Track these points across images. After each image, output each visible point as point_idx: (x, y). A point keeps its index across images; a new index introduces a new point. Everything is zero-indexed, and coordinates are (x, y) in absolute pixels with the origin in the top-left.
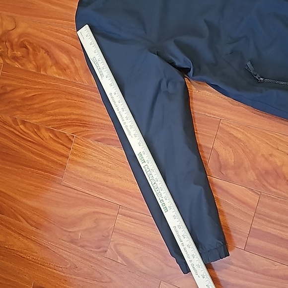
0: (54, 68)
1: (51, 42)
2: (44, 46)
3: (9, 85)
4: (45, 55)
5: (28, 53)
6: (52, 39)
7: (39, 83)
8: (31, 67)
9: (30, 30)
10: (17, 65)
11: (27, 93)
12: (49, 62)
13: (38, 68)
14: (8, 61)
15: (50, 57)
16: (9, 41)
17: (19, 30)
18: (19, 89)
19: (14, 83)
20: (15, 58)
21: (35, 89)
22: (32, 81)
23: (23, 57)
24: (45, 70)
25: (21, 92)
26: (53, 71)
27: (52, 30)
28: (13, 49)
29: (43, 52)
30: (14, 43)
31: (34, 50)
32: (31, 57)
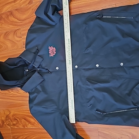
0: (29, 124)
1: (25, 115)
2: (23, 117)
3: (16, 136)
4: (25, 121)
5: (18, 122)
6: (25, 114)
7: (26, 132)
8: (21, 127)
9: (16, 113)
10: (16, 127)
11: (23, 137)
12: (27, 123)
13: (24, 126)
14: (12, 127)
15: (26, 121)
16: (10, 119)
17: (12, 114)
18: (20, 136)
19: (17, 134)
20: (14, 125)
21: (26, 135)
22: (23, 132)
23: (17, 123)
24: (27, 126)
25: (21, 137)
26: (29, 126)
27: (23, 110)
28: (12, 122)
29: (23, 119)
30: (12, 119)
31: (20, 120)
32: (20, 123)
